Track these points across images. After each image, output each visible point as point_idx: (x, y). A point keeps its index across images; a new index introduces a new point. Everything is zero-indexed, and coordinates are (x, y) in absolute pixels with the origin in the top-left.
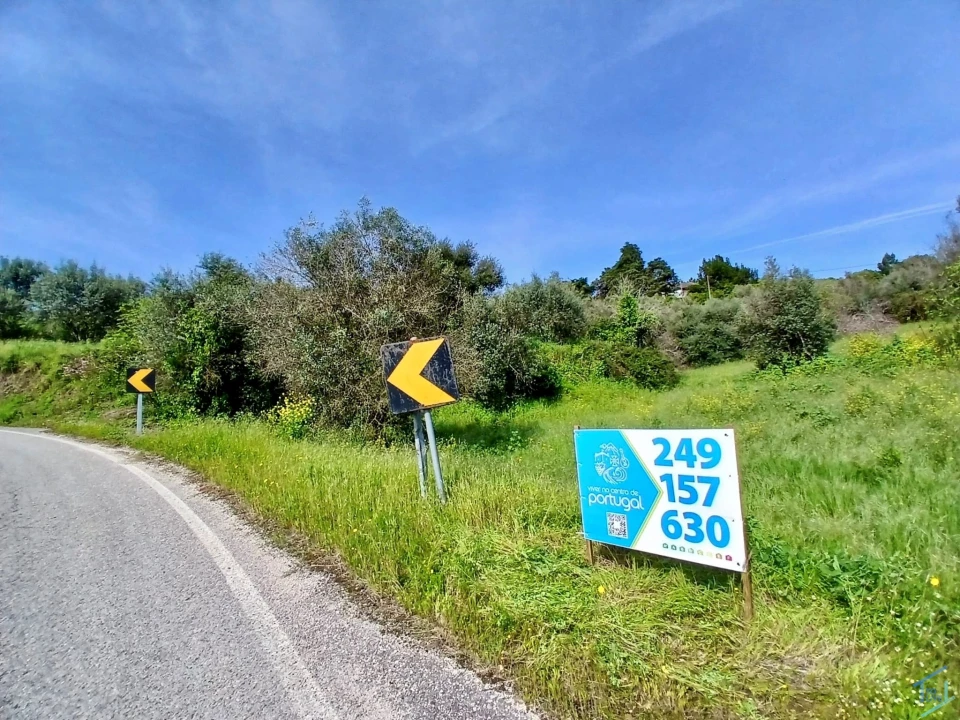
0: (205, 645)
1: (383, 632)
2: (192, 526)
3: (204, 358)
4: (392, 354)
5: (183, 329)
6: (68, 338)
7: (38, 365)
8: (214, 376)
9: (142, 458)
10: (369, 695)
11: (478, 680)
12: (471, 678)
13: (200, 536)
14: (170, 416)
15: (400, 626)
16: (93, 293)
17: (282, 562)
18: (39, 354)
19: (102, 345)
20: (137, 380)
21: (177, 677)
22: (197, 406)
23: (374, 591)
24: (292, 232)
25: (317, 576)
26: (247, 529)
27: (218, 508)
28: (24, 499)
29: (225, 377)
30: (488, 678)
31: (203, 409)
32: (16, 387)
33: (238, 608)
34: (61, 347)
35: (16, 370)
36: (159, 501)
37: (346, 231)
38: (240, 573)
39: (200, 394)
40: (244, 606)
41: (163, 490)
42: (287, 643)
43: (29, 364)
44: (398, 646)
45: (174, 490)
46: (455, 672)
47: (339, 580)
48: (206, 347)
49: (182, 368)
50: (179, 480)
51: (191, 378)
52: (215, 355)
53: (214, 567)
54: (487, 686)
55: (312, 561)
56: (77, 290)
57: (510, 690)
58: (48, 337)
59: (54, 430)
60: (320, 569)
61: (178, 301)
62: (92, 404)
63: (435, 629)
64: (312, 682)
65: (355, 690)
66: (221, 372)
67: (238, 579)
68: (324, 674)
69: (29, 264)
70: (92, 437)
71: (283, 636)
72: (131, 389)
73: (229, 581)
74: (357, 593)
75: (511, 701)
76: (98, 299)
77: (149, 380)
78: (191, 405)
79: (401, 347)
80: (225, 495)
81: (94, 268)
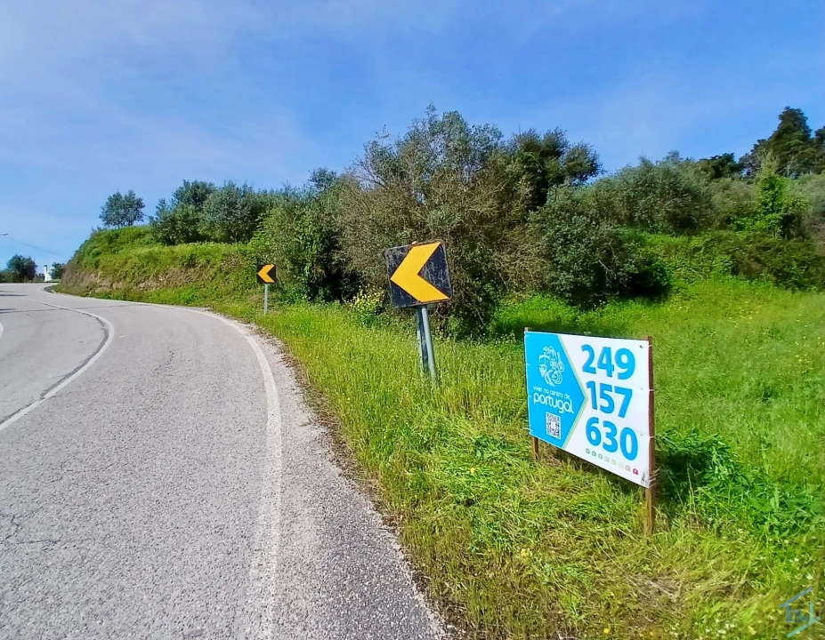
1: (340, 475)
2: (266, 384)
3: (313, 256)
5: (298, 232)
6: (228, 241)
7: (209, 262)
8: (320, 270)
9: (259, 332)
11: (381, 521)
12: (378, 519)
13: (268, 390)
14: (292, 301)
15: (353, 473)
16: (244, 206)
17: (306, 415)
18: (209, 253)
19: (250, 246)
20: (263, 273)
22: (309, 295)
24: (370, 146)
25: (323, 430)
26: (298, 390)
27: (288, 373)
28: (176, 356)
29: (328, 271)
30: (389, 521)
31: (313, 298)
32: (194, 278)
33: (263, 443)
34: (223, 247)
35: (194, 266)
36: (256, 364)
38: (277, 419)
39: (310, 284)
40: (268, 440)
41: (261, 356)
42: (278, 468)
43: (202, 261)
44: (344, 487)
45: (268, 357)
46: (369, 512)
48: (314, 247)
49: (298, 265)
50: (274, 349)
51: (303, 272)
52: (321, 253)
53: (265, 412)
54: (384, 526)
55: (324, 419)
56: (232, 205)
58: (216, 241)
59: (214, 310)
60: (326, 425)
61: (294, 208)
62: (239, 292)
64: (278, 496)
66: (325, 268)
67: (275, 423)
68: (288, 492)
70: (235, 316)
71: (279, 463)
72: (261, 281)
73: (269, 423)
74: (339, 445)
76: (246, 211)
77: (272, 273)
78: (304, 293)
80: (296, 364)
81: (245, 186)
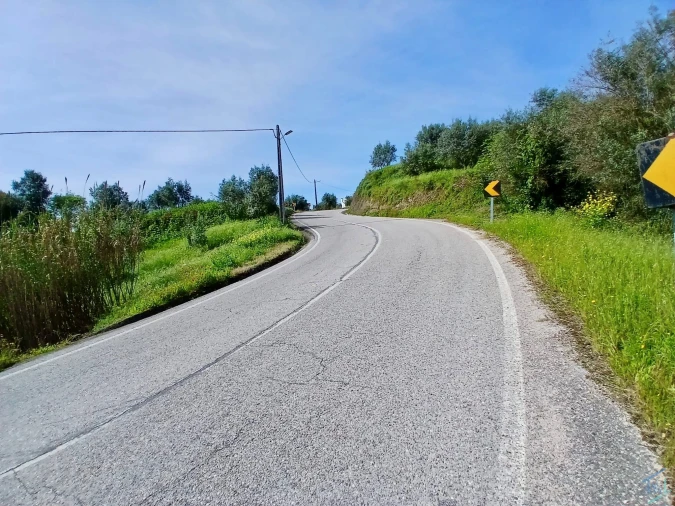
0: (475, 344)
1: (587, 377)
2: (499, 280)
3: (535, 169)
4: (648, 152)
5: (520, 150)
6: (458, 167)
7: (443, 184)
8: (542, 182)
9: (488, 237)
10: (553, 408)
11: (640, 436)
12: (636, 433)
13: (500, 286)
14: (515, 211)
15: (603, 377)
16: (470, 136)
17: (542, 312)
18: (443, 178)
19: (476, 169)
20: (490, 189)
21: (454, 354)
22: (531, 204)
23: (596, 348)
25: (562, 328)
26: (530, 287)
27: (518, 272)
28: (423, 255)
29: (550, 181)
30: (650, 438)
31: (535, 207)
32: (433, 197)
33: (502, 332)
34: (455, 172)
35: (432, 189)
36: (487, 263)
37: (642, 39)
38: (513, 312)
39: (532, 195)
40: (506, 331)
41: (492, 257)
42: (518, 359)
43: (438, 184)
44: (593, 390)
45: (498, 257)
46: (626, 424)
47: (574, 334)
48: (537, 161)
49: (521, 179)
50: (503, 251)
51: (526, 185)
52: (543, 166)
53: (500, 305)
54: (644, 443)
55: (563, 317)
56: (461, 137)
57: (660, 453)
58: (449, 168)
59: (449, 221)
60: (565, 323)
61: (515, 130)
62: (470, 205)
63: (628, 390)
64: (521, 385)
65: (546, 402)
66: (548, 179)
67: (511, 316)
68: (532, 384)
69: (438, 126)
70: (466, 224)
71: (519, 354)
72: (487, 195)
73: (504, 315)
74: (583, 346)
75: (655, 460)
76: (473, 140)
77: (497, 188)
78: (527, 203)
79: (658, 143)
80: (524, 264)
81: (470, 120)
